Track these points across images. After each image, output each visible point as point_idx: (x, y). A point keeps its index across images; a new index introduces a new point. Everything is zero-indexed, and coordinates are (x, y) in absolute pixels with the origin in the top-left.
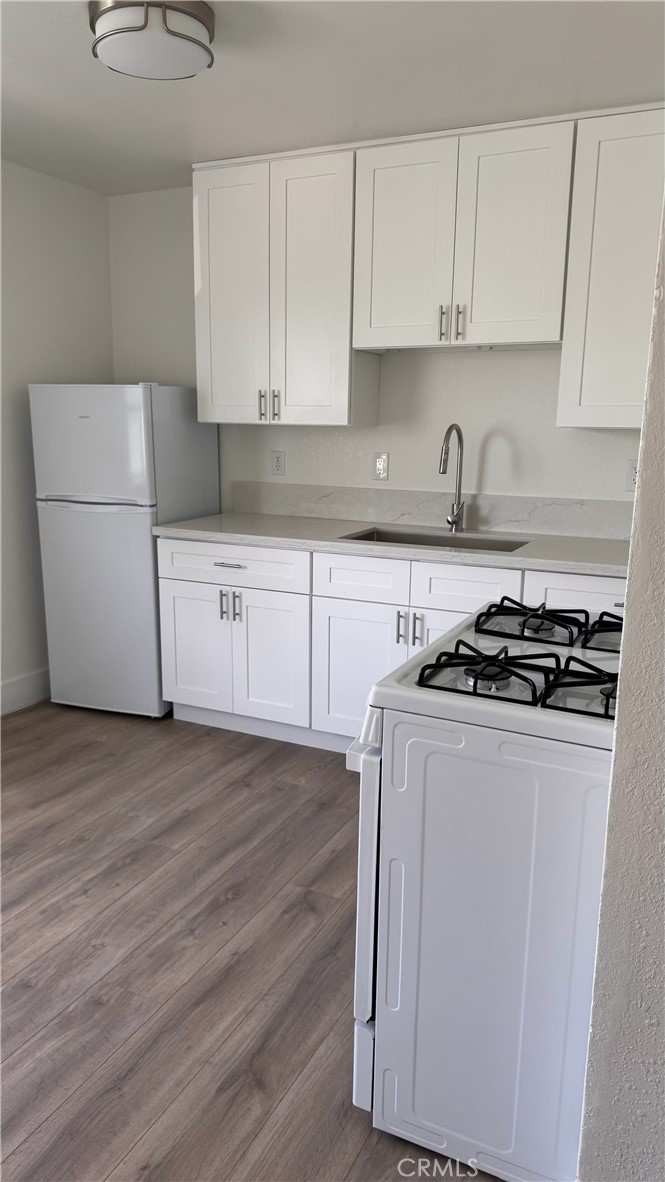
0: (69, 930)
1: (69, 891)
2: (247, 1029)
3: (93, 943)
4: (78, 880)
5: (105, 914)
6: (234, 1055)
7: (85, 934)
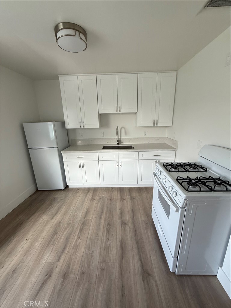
0: (83, 251)
1: (75, 239)
2: (136, 261)
3: (90, 252)
4: (75, 236)
5: (87, 242)
6: (139, 269)
7: (87, 250)
